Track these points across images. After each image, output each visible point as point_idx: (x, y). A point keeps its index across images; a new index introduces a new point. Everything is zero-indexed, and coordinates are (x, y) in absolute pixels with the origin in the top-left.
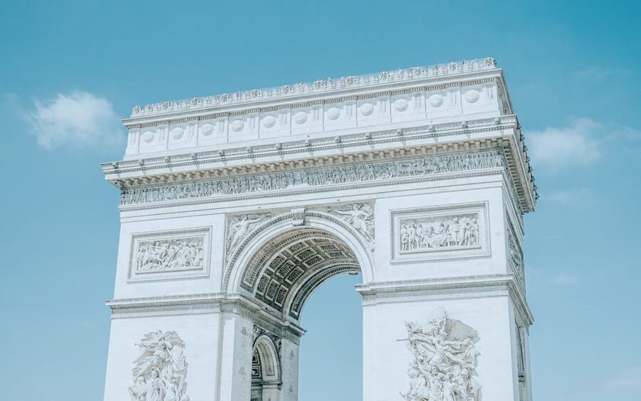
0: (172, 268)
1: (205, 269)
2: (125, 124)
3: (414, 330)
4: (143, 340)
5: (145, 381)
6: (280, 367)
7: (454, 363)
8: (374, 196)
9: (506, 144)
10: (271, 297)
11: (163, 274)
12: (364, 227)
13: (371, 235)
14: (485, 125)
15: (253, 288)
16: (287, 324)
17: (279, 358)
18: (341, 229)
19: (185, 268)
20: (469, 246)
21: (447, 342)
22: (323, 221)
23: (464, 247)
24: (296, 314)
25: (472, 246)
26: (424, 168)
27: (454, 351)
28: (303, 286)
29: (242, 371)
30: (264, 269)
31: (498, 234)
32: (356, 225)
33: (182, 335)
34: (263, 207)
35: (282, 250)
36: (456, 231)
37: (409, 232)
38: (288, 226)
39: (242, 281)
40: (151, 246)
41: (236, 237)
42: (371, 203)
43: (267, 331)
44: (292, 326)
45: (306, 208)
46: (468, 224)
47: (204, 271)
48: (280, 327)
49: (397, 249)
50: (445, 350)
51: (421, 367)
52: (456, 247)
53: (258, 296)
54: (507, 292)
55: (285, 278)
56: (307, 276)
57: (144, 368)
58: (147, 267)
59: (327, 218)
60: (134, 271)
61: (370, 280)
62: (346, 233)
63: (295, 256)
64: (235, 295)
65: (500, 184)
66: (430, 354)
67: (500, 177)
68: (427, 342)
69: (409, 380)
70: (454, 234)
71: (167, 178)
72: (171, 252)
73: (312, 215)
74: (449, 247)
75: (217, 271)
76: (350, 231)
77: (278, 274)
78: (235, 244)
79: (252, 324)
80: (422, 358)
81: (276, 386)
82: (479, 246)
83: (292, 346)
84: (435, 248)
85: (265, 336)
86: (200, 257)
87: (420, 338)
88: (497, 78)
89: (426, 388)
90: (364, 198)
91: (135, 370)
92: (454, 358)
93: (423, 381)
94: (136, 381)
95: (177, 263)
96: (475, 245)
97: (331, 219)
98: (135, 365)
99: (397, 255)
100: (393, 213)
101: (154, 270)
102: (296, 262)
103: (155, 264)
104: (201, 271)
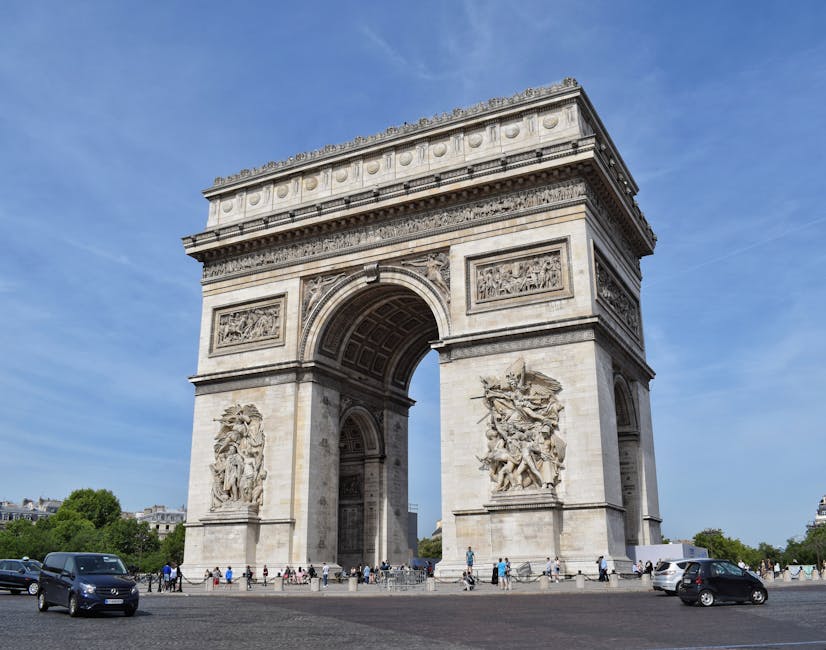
0: (250, 339)
1: (281, 337)
2: (207, 195)
3: (490, 385)
4: (224, 415)
5: (226, 458)
6: (382, 440)
7: (535, 420)
8: (447, 244)
9: (588, 169)
10: (365, 365)
11: (242, 346)
12: (439, 278)
13: (446, 286)
14: (562, 150)
15: (337, 355)
16: (387, 394)
17: (380, 431)
18: (415, 282)
19: (262, 338)
20: (551, 288)
21: (526, 397)
22: (398, 276)
23: (546, 289)
24: (403, 383)
25: (554, 288)
26: (500, 207)
27: (534, 407)
28: (405, 353)
29: (324, 443)
30: (348, 335)
31: (582, 272)
32: (431, 277)
33: (259, 409)
34: (337, 267)
35: (366, 313)
36: (537, 273)
37: (486, 280)
38: (362, 282)
39: (320, 348)
40: (231, 318)
41: (311, 302)
42: (446, 250)
43: (362, 402)
44: (395, 397)
45: (380, 262)
46: (549, 264)
47: (281, 339)
48: (380, 397)
49: (473, 299)
50: (524, 406)
51: (498, 427)
52: (536, 290)
53: (344, 363)
54: (593, 336)
55: (380, 345)
56: (408, 342)
57: (224, 444)
58: (227, 341)
59: (401, 272)
60: (215, 346)
61: (447, 335)
62: (421, 286)
63: (387, 320)
64: (310, 362)
65: (584, 215)
66: (508, 412)
67: (583, 207)
68: (504, 398)
69: (486, 441)
70: (534, 276)
71: (251, 244)
72: (250, 322)
73: (386, 270)
74: (529, 291)
75: (291, 338)
76: (426, 284)
77: (370, 340)
78: (310, 309)
79: (338, 394)
80: (499, 416)
81: (377, 460)
82: (561, 287)
83: (397, 418)
84: (514, 294)
85: (359, 407)
86: (277, 325)
87: (498, 394)
88: (577, 97)
89: (505, 450)
90: (438, 246)
91: (217, 447)
92: (534, 415)
93: (501, 442)
94: (217, 459)
95: (255, 333)
96: (558, 286)
97: (406, 273)
98: (216, 442)
99: (473, 305)
100: (469, 259)
101: (234, 342)
102: (390, 326)
103: (235, 337)
104: (278, 340)
